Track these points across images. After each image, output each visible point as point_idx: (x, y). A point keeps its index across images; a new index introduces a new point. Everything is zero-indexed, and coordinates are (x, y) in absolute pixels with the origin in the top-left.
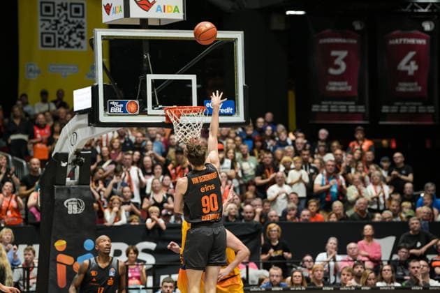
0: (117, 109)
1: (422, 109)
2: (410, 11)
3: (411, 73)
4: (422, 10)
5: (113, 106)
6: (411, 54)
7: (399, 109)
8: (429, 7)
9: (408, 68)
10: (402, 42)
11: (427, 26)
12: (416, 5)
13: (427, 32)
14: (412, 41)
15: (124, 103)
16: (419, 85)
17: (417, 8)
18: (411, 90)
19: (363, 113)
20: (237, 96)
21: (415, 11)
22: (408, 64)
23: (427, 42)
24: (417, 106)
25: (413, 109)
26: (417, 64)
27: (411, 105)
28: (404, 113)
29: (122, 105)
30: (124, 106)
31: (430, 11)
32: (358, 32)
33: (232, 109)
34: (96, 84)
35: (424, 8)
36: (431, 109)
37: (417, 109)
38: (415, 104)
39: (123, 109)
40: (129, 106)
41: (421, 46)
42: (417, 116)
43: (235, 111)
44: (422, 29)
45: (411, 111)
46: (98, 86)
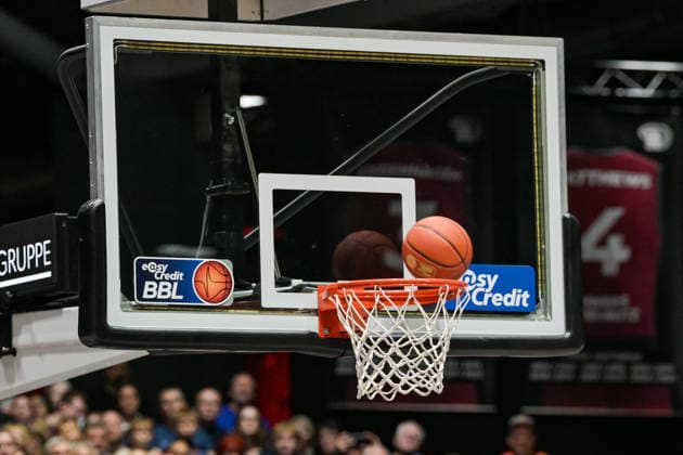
0: (163, 287)
1: (641, 373)
2: (606, 92)
3: (610, 269)
4: (637, 92)
5: (150, 277)
6: (611, 216)
7: (578, 371)
8: (656, 82)
9: (601, 255)
10: (587, 180)
11: (654, 137)
12: (621, 77)
13: (654, 155)
14: (613, 178)
15: (187, 268)
16: (633, 303)
17: (625, 86)
18: (611, 316)
19: (477, 383)
20: (543, 252)
21: (620, 92)
22: (602, 242)
23: (654, 182)
24: (628, 364)
25: (616, 373)
26: (627, 242)
27: (611, 362)
28: (592, 384)
29: (178, 276)
30: (188, 277)
31: (661, 94)
32: (464, 148)
33: (526, 295)
34: (97, 203)
35: (644, 85)
36: (666, 373)
37: (629, 372)
38: (624, 356)
39: (184, 288)
40: (203, 278)
41: (639, 191)
42: (626, 391)
43: (537, 302)
44: (638, 145)
45: (611, 377)
46: (102, 207)
